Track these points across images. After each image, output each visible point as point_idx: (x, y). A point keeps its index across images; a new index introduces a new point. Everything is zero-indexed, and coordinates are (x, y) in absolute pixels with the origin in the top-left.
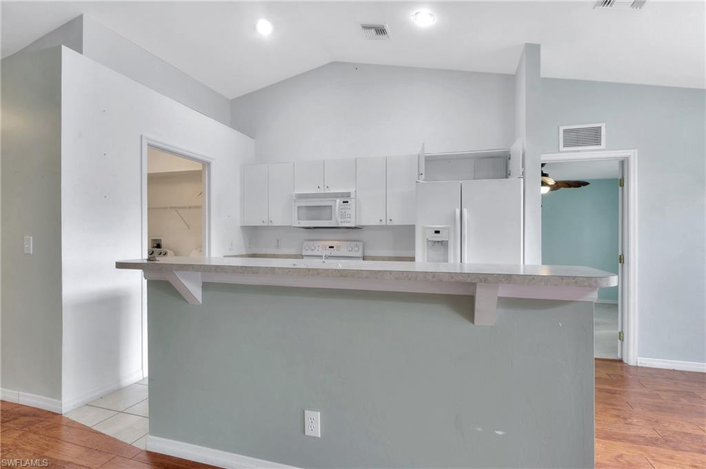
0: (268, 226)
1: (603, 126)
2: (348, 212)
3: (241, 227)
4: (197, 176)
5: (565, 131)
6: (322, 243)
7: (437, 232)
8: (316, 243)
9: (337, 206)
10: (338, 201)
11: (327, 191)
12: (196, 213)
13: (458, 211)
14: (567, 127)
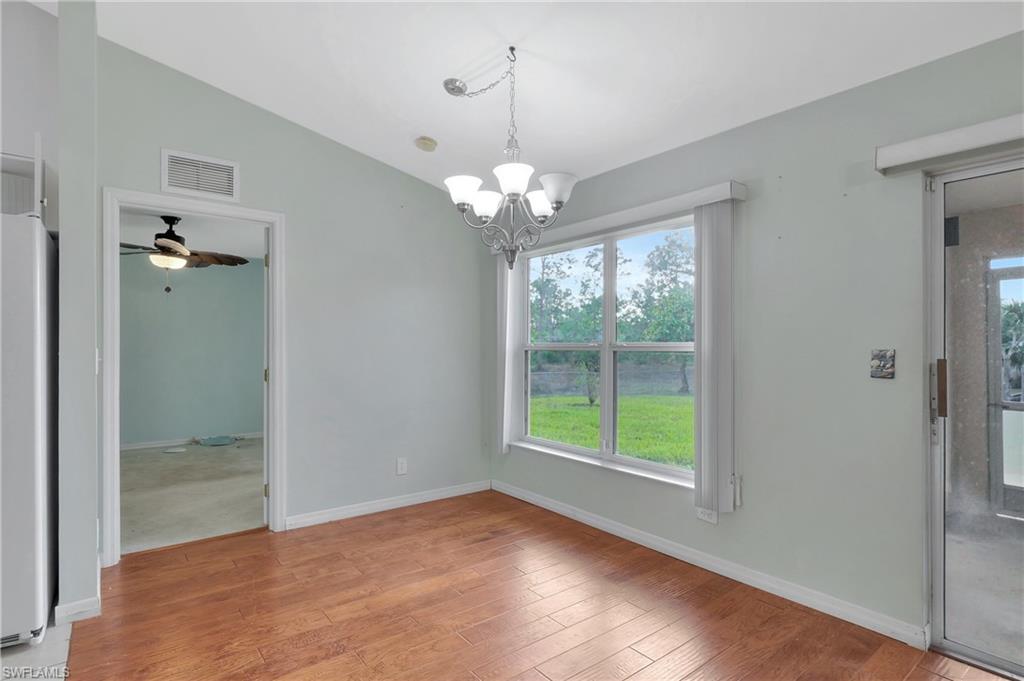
1: (235, 165)
5: (173, 159)
14: (176, 153)
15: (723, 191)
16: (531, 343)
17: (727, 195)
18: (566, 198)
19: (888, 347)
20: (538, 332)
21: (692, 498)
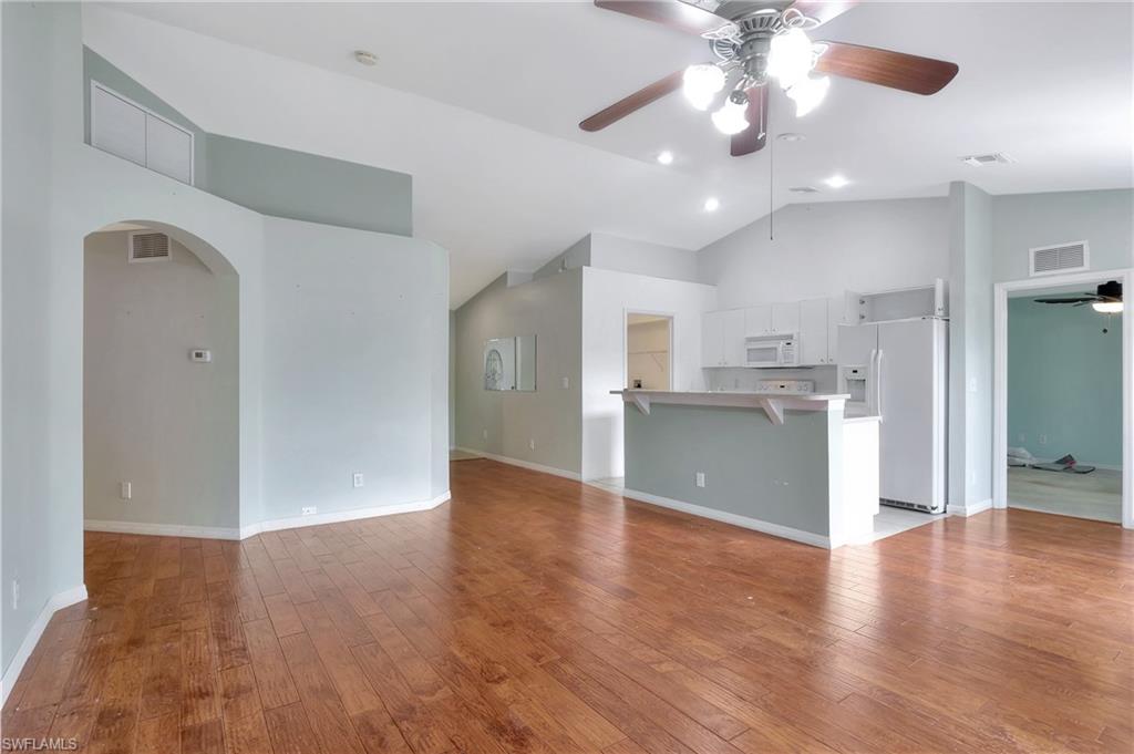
1: (1085, 243)
2: (790, 353)
3: (704, 369)
4: (662, 324)
5: (1040, 252)
6: (774, 383)
7: (855, 372)
8: (769, 383)
9: (783, 347)
10: (783, 343)
11: (774, 333)
12: (662, 357)
13: (874, 352)
14: (1039, 249)
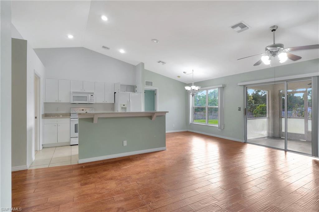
0: (58, 103)
1: (153, 82)
2: (93, 99)
3: (44, 103)
5: (146, 82)
6: (79, 109)
7: (124, 105)
8: (77, 109)
9: (89, 96)
10: (89, 95)
11: (84, 91)
13: (129, 100)
14: (146, 81)
15: (221, 86)
16: (194, 106)
17: (222, 86)
18: (200, 89)
19: (240, 107)
20: (195, 105)
21: (218, 128)
